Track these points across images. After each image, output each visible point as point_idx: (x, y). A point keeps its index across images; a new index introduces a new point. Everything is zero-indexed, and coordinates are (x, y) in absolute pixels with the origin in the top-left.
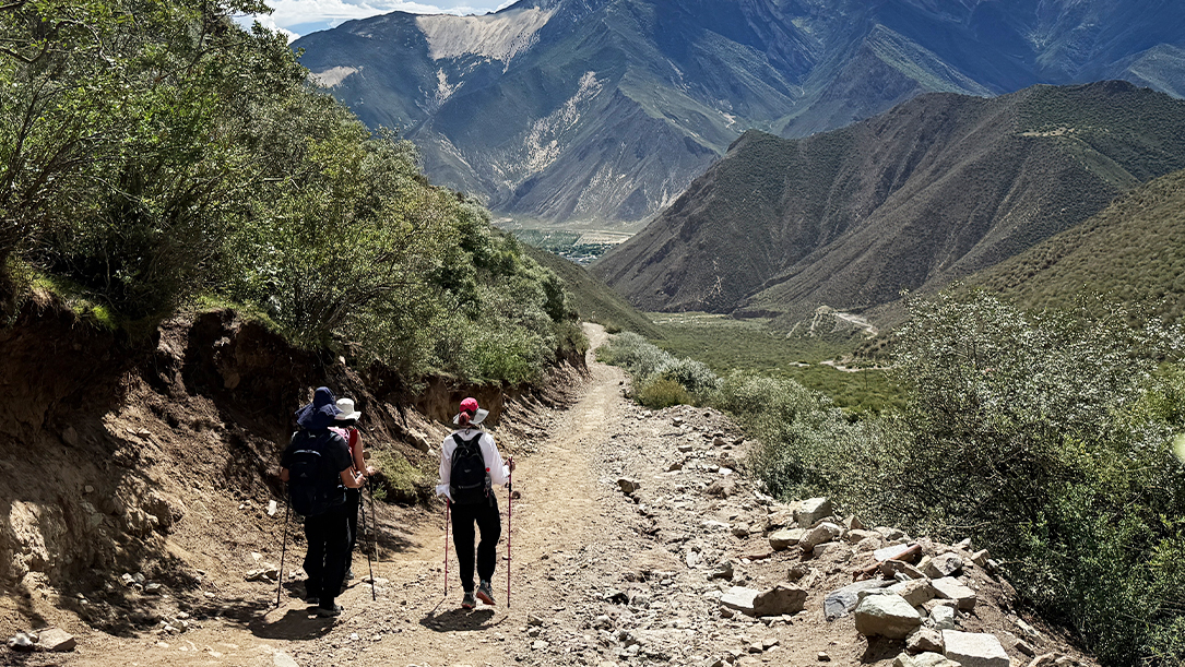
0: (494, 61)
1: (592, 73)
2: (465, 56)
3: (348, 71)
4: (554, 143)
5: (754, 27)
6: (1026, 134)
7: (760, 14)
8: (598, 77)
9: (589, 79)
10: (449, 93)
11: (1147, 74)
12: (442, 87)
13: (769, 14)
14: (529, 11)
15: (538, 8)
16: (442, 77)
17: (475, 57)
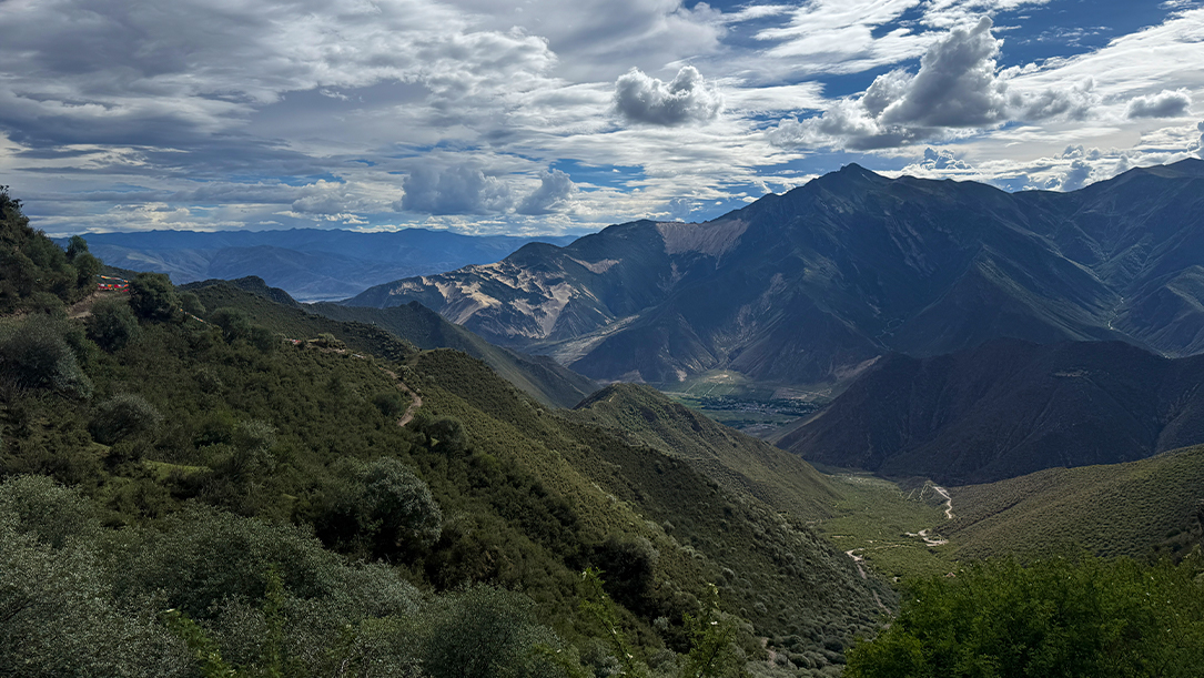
0: (709, 257)
1: (780, 274)
2: (690, 252)
3: (611, 262)
4: (754, 324)
5: (896, 240)
6: (1057, 374)
7: (900, 231)
8: (784, 277)
9: (778, 278)
10: (679, 278)
11: (1179, 289)
12: (674, 275)
13: (907, 232)
14: (733, 222)
15: (739, 220)
16: (674, 267)
17: (697, 254)
